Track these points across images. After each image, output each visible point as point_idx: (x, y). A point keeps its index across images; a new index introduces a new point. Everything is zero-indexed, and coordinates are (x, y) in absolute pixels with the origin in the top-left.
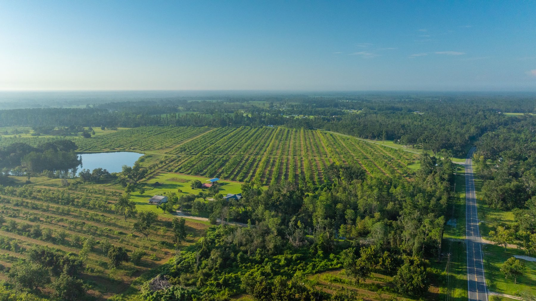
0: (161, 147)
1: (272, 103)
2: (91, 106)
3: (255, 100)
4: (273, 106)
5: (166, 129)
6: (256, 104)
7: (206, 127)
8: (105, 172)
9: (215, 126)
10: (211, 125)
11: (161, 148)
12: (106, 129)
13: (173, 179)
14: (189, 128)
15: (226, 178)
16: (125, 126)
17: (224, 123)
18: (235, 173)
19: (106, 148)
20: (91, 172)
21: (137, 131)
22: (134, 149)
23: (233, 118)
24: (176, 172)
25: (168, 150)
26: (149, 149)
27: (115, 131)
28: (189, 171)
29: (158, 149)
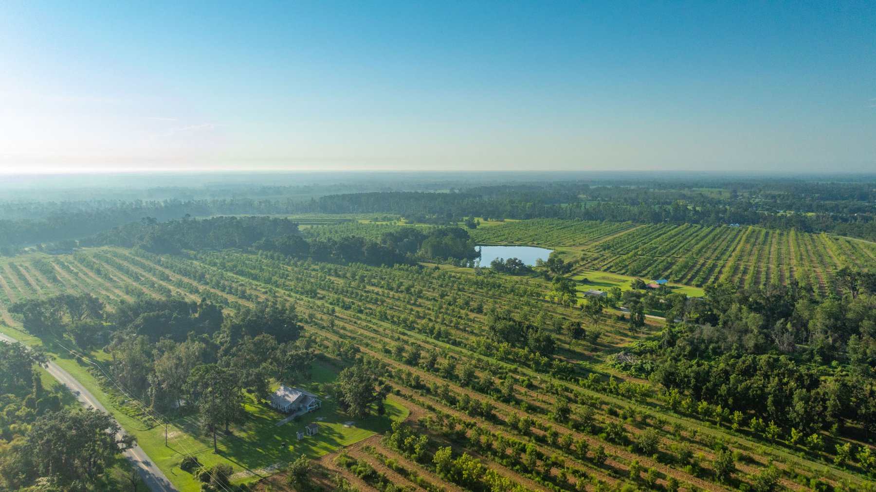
0: (572, 243)
1: (735, 191)
2: (457, 191)
3: (702, 187)
4: (737, 196)
5: (569, 223)
6: (705, 191)
7: (630, 222)
8: (520, 264)
9: (643, 222)
10: (636, 220)
11: (574, 245)
12: (489, 219)
13: (604, 278)
14: (604, 223)
15: (676, 282)
16: (513, 217)
17: (656, 218)
18: (689, 277)
19: (502, 241)
20: (505, 262)
21: (533, 223)
22: (538, 244)
23: (671, 211)
24: (605, 271)
25: (585, 248)
26: (558, 244)
27: (503, 223)
28: (623, 271)
29: (570, 246)
